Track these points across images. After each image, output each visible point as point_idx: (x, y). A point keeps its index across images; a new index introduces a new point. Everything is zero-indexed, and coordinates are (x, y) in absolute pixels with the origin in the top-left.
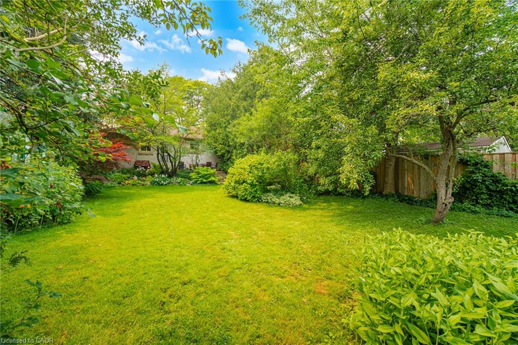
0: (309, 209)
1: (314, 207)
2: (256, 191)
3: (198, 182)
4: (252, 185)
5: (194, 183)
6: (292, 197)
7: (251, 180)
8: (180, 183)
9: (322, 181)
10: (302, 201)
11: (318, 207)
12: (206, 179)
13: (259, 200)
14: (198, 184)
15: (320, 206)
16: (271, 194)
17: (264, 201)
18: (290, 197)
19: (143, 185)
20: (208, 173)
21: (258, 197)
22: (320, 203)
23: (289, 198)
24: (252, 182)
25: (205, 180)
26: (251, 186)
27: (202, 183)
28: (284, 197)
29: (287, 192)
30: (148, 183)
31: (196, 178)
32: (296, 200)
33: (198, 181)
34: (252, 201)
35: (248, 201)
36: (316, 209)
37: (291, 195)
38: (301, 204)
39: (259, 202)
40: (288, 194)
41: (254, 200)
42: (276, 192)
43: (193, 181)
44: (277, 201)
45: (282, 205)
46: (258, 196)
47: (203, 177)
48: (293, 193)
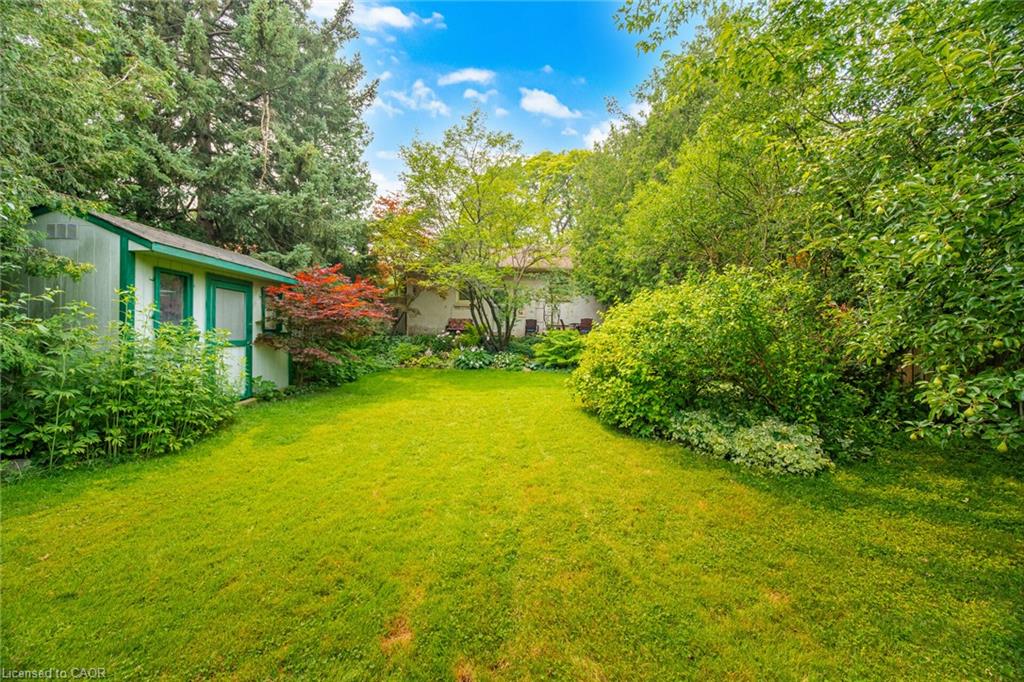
0: (859, 500)
1: (894, 490)
2: (649, 403)
3: (547, 364)
4: (636, 383)
5: (537, 366)
6: (785, 437)
7: (632, 368)
8: (509, 365)
9: (936, 395)
10: (833, 456)
11: (910, 495)
12: (565, 358)
13: (661, 433)
14: (548, 368)
15: (922, 488)
16: (704, 416)
17: (676, 436)
18: (776, 435)
19: (440, 367)
20: (571, 343)
21: (654, 422)
22: (920, 475)
23: (768, 441)
24: (638, 374)
25: (561, 361)
26: (635, 385)
27: (555, 366)
28: (750, 434)
29: (762, 415)
30: (450, 363)
31: (543, 356)
32: (800, 449)
33: (548, 361)
34: (637, 435)
35: (626, 431)
36: (897, 507)
37: (783, 428)
38: (826, 468)
39: (661, 436)
40: (770, 424)
41: (643, 432)
42: (721, 407)
43: (537, 361)
44: (721, 444)
45: (737, 461)
46: (658, 418)
47: (559, 352)
48: (789, 421)
